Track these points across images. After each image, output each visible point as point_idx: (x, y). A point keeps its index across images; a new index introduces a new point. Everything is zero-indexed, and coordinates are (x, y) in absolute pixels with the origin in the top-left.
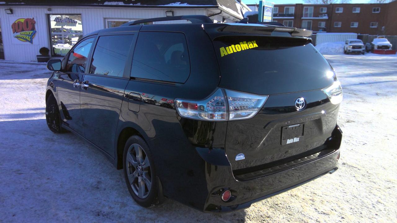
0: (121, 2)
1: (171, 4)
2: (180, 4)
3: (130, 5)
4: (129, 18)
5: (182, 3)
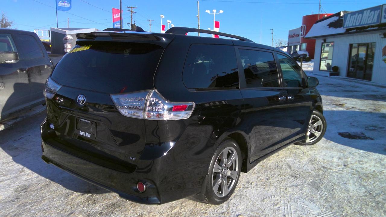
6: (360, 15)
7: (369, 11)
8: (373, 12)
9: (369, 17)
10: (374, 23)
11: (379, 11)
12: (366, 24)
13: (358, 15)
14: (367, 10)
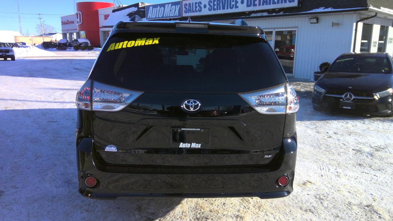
0: (265, 13)
1: (314, 10)
2: (323, 9)
3: (273, 14)
4: (273, 27)
5: (326, 7)
6: (162, 8)
7: (170, 5)
8: (174, 7)
9: (171, 11)
10: (176, 16)
11: (179, 6)
12: (168, 17)
13: (160, 7)
14: (168, 4)
